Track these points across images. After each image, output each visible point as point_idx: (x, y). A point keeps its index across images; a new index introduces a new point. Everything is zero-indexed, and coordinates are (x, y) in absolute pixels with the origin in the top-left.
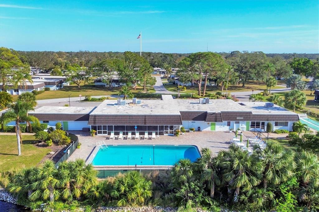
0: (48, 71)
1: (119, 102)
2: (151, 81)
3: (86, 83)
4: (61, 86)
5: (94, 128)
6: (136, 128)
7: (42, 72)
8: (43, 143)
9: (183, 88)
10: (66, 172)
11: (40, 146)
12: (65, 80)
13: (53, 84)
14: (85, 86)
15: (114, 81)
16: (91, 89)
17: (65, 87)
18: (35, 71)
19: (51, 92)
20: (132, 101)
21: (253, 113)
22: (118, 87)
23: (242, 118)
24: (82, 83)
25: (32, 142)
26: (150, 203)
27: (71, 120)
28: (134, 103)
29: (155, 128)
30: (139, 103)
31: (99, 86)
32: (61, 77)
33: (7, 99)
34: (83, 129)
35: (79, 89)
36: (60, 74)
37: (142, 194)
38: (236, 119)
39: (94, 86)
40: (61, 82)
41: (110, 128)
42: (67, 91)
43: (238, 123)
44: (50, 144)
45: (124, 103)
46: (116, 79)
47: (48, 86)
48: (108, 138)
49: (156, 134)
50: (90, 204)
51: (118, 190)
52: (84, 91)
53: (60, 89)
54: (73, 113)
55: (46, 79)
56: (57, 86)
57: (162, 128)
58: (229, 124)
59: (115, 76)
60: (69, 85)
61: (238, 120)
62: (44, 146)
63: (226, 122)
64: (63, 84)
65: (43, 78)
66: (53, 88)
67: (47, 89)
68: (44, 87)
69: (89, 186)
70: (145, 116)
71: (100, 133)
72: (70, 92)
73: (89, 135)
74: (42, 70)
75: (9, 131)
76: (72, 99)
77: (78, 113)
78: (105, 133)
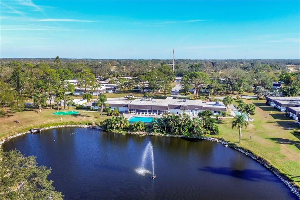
0: (105, 79)
1: (142, 99)
2: (168, 88)
3: (129, 89)
4: (115, 91)
5: (130, 110)
6: (148, 111)
7: (101, 80)
8: (109, 115)
9: (189, 93)
10: (119, 119)
11: (108, 116)
12: (117, 87)
13: (110, 89)
14: (129, 91)
15: (146, 88)
16: (132, 93)
17: (117, 91)
18: (97, 79)
19: (109, 94)
20: (148, 99)
21: (203, 107)
22: (149, 92)
23: (198, 109)
24: (127, 89)
25: (105, 115)
26: (144, 131)
27: (120, 107)
28: (149, 100)
29: (156, 111)
30: (152, 100)
31: (136, 91)
32: (115, 85)
33: (90, 97)
34: (125, 111)
35: (125, 93)
36: (114, 83)
37: (142, 128)
38: (195, 109)
39: (134, 91)
40: (115, 88)
41: (137, 111)
42: (118, 93)
43: (196, 111)
44: (112, 115)
45: (144, 100)
46: (147, 87)
47: (107, 91)
48: (135, 115)
49: (156, 114)
50: (126, 130)
51: (134, 126)
52: (128, 94)
53: (114, 93)
54: (121, 104)
55: (106, 86)
56: (113, 91)
57: (159, 111)
58: (192, 112)
59: (146, 85)
60: (119, 90)
61: (196, 109)
62: (110, 116)
63: (191, 110)
64: (116, 89)
65: (104, 86)
66: (110, 92)
67: (107, 92)
68: (105, 91)
69: (126, 124)
70: (152, 106)
71: (132, 112)
72: (120, 94)
73: (128, 113)
74: (101, 79)
75: (95, 111)
76: (121, 98)
77: (123, 104)
78: (134, 113)
